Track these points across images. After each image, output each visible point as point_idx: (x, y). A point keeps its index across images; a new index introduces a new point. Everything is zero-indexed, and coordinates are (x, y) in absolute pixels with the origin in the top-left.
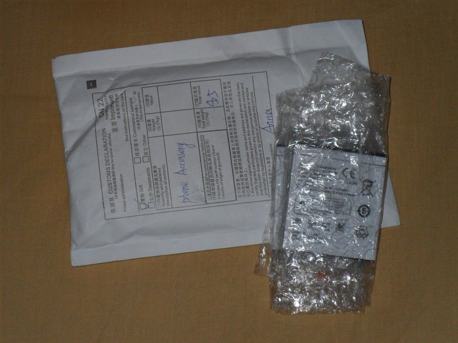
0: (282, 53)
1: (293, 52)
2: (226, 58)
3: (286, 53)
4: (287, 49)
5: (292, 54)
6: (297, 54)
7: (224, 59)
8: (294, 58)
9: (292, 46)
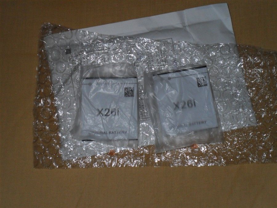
0: (180, 26)
1: (187, 25)
2: (147, 31)
3: (183, 26)
4: (183, 23)
5: (187, 26)
6: (189, 26)
7: (146, 32)
8: (188, 29)
9: (186, 21)
